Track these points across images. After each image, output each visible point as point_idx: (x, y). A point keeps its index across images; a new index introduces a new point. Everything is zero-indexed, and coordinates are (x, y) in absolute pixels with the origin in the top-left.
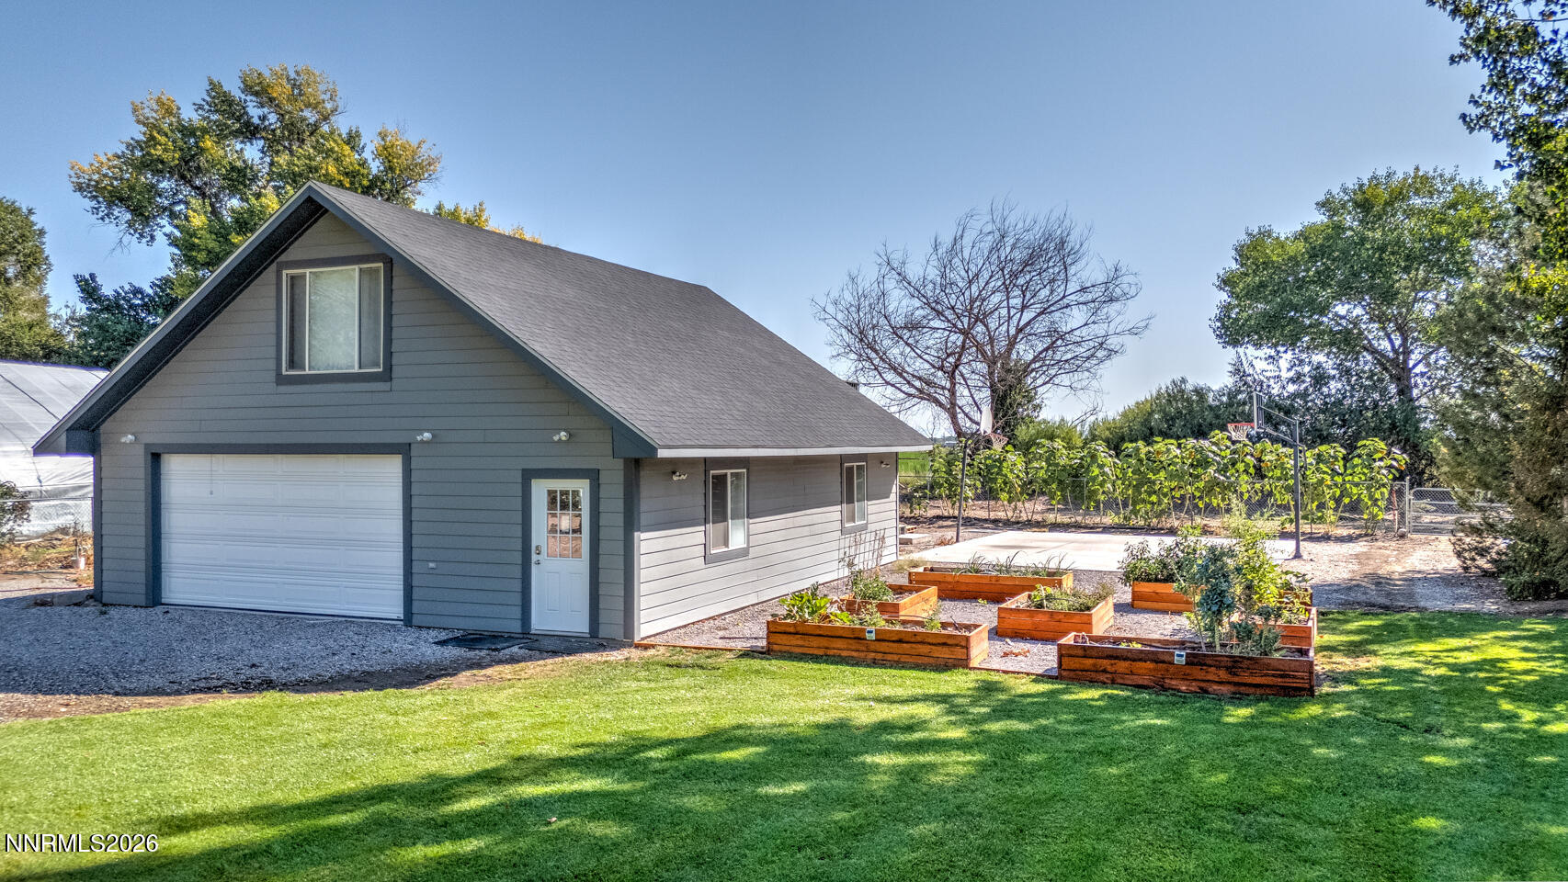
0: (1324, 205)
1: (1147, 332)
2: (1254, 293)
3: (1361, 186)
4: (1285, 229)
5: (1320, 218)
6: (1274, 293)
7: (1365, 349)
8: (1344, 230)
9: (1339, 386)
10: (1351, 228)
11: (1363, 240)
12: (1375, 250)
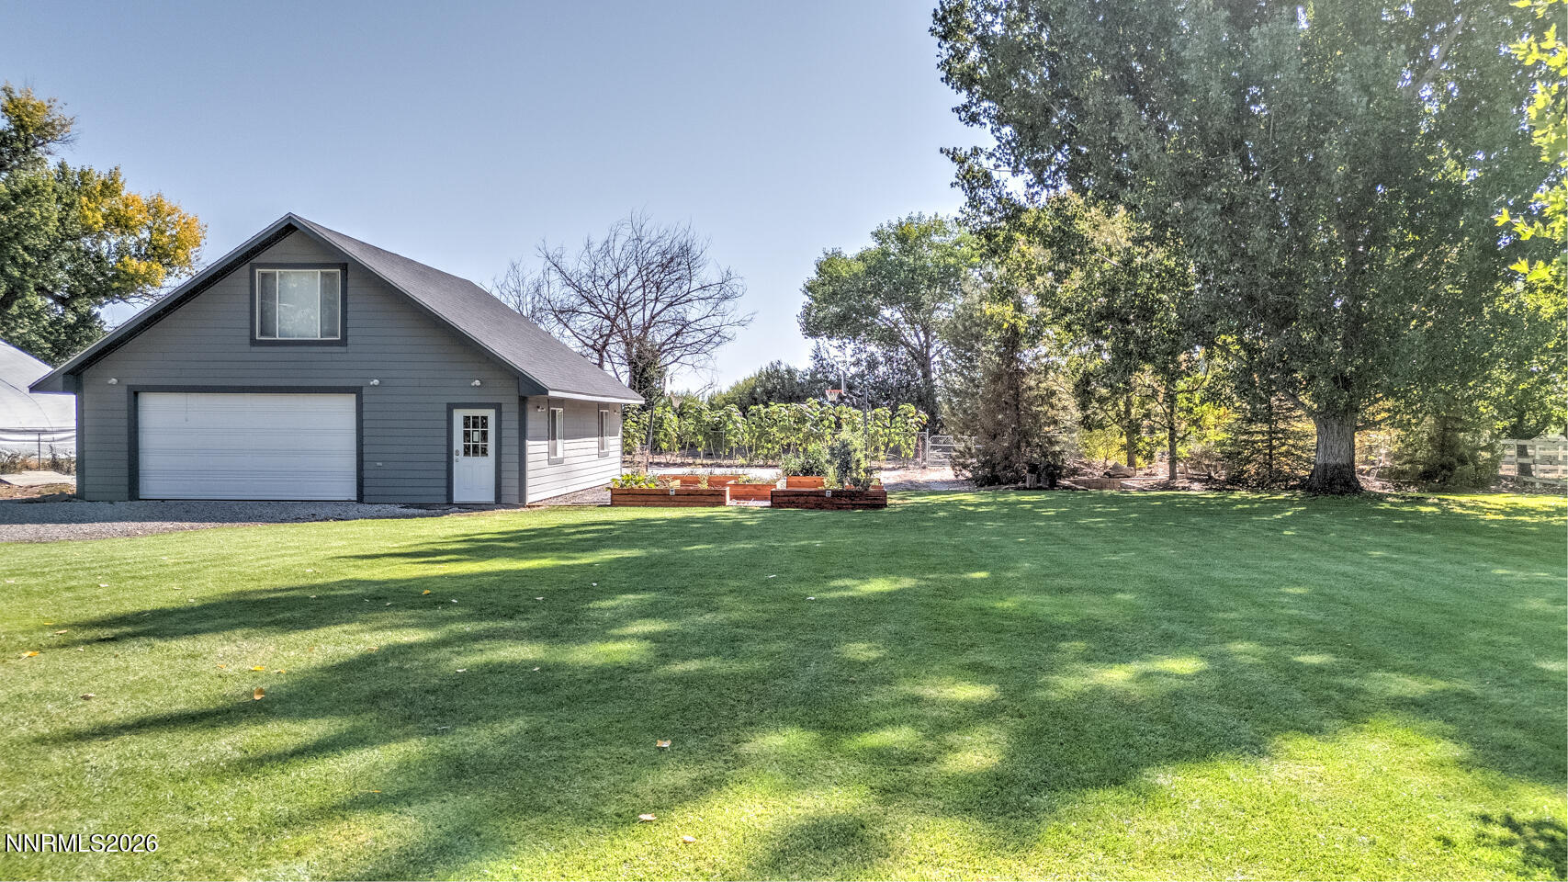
0: (876, 235)
1: (751, 324)
2: (830, 298)
3: (901, 224)
4: (851, 252)
5: (873, 245)
6: (841, 299)
7: (902, 343)
8: (889, 255)
9: (885, 369)
10: (894, 255)
11: (902, 264)
12: (910, 271)
